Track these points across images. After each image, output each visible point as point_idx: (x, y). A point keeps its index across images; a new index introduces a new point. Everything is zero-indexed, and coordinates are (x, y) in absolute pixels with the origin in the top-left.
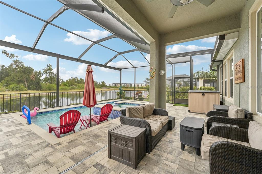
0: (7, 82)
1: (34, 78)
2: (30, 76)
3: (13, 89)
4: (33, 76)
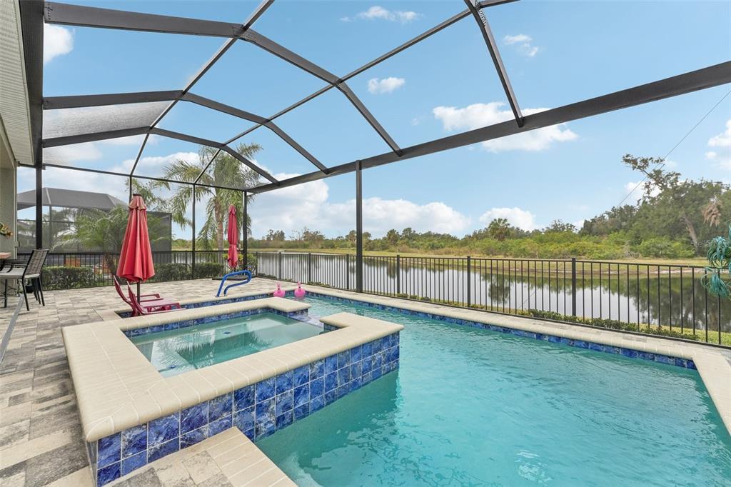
0: (636, 234)
1: (714, 216)
2: (703, 212)
3: (647, 253)
4: (711, 211)
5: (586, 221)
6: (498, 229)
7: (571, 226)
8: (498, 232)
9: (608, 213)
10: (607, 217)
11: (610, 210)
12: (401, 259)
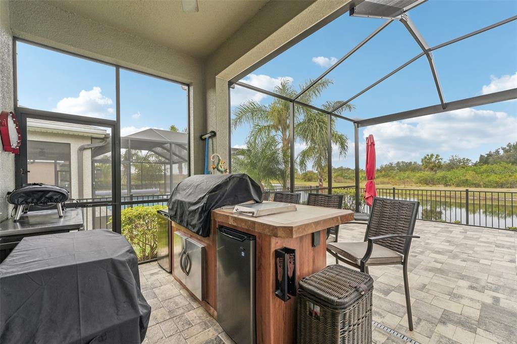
5: (481, 156)
6: (431, 163)
7: (468, 160)
8: (431, 165)
9: (503, 149)
10: (501, 152)
11: (505, 146)
12: (396, 191)
